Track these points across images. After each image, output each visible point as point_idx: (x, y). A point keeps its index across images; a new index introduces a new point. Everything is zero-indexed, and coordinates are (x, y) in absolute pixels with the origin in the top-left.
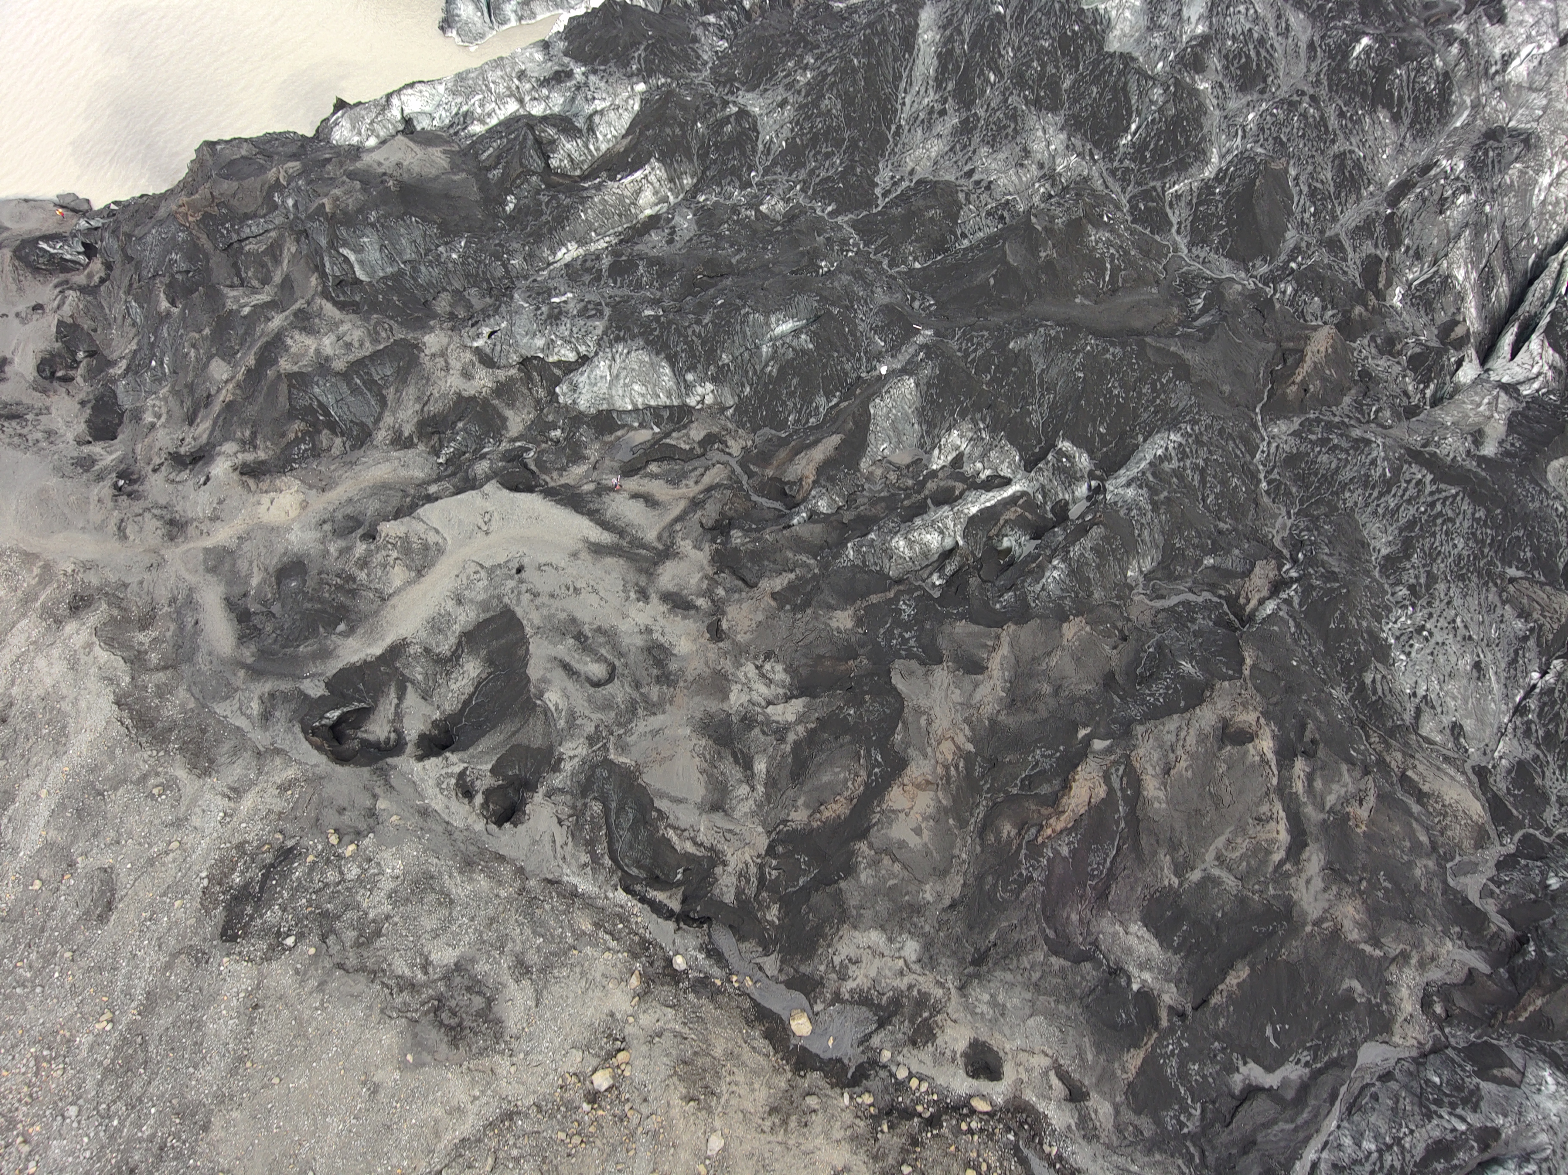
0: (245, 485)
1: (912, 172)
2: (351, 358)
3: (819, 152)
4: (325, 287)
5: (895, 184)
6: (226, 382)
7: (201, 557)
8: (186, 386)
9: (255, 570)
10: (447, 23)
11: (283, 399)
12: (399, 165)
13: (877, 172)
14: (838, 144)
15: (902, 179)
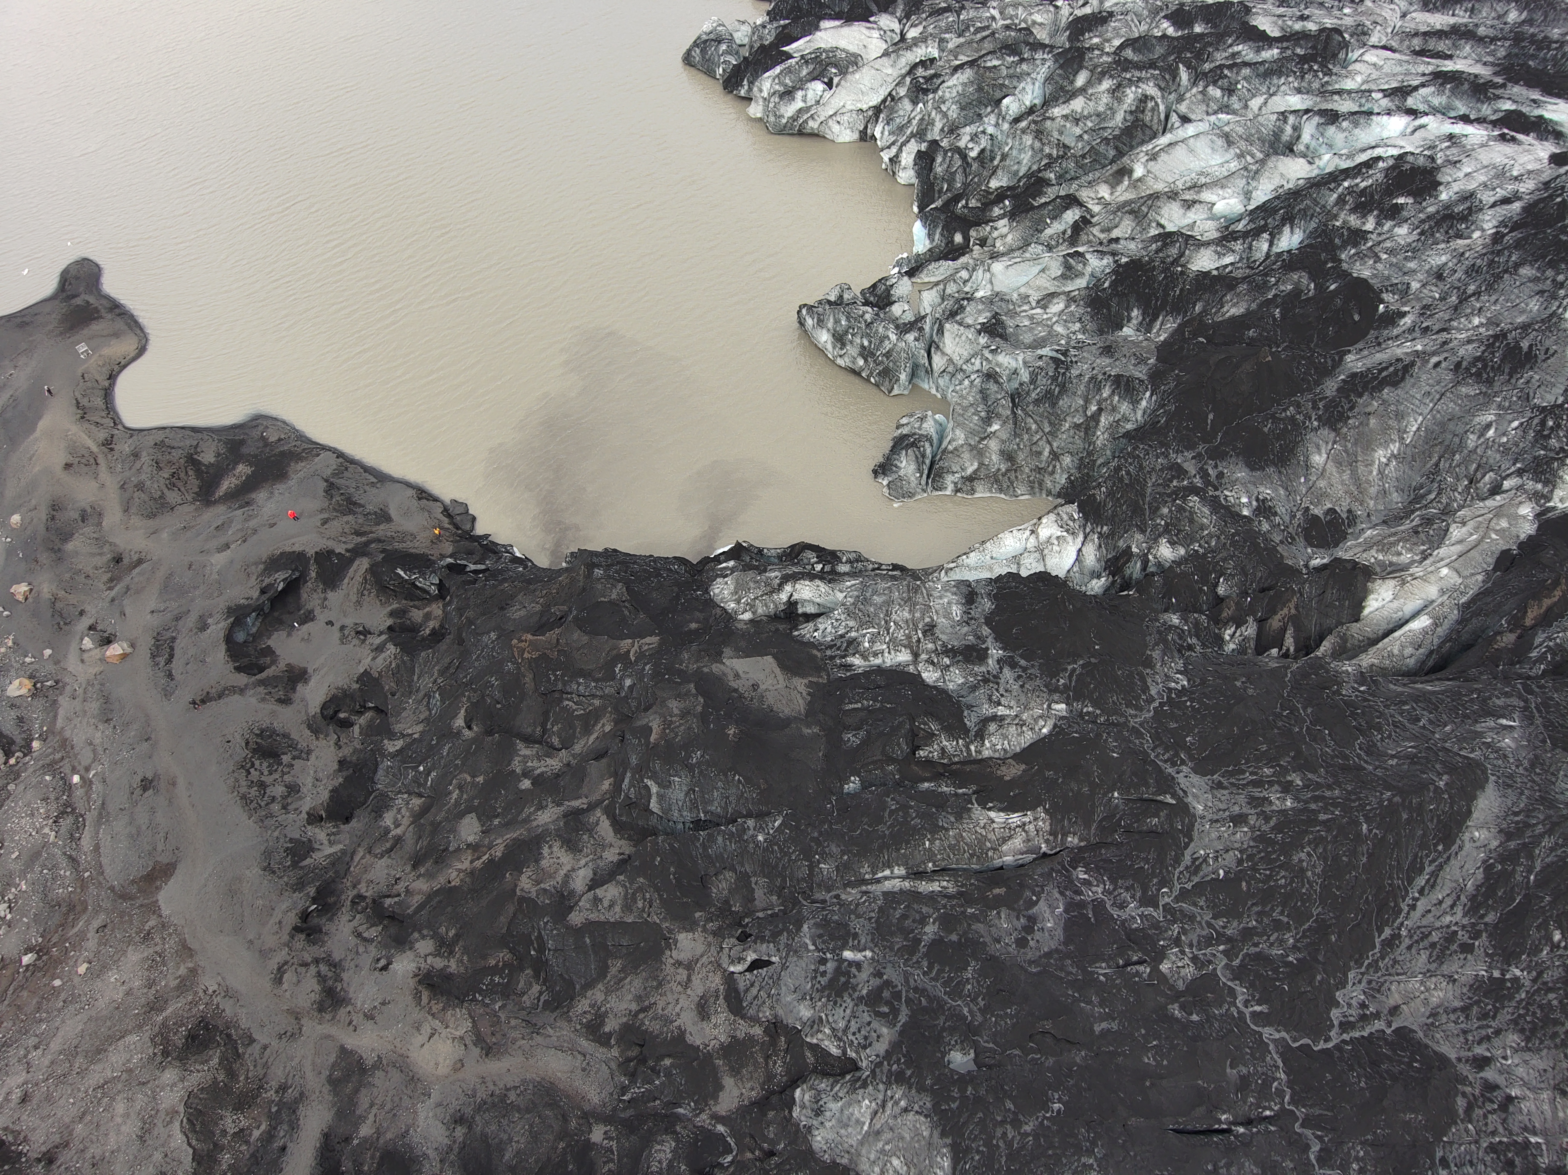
0: (417, 996)
1: (1395, 1010)
2: (593, 917)
3: (1268, 914)
4: (613, 802)
5: (1363, 1018)
6: (469, 846)
7: (332, 1058)
8: (432, 823)
9: (371, 1117)
10: (883, 469)
11: (503, 920)
12: (755, 687)
13: (1343, 984)
14: (1300, 916)
15: (1377, 1016)
